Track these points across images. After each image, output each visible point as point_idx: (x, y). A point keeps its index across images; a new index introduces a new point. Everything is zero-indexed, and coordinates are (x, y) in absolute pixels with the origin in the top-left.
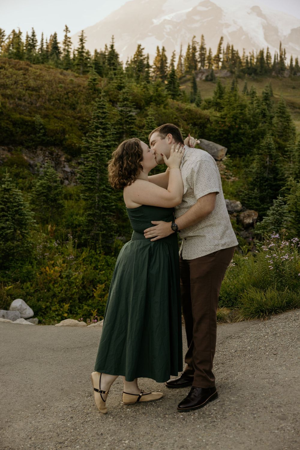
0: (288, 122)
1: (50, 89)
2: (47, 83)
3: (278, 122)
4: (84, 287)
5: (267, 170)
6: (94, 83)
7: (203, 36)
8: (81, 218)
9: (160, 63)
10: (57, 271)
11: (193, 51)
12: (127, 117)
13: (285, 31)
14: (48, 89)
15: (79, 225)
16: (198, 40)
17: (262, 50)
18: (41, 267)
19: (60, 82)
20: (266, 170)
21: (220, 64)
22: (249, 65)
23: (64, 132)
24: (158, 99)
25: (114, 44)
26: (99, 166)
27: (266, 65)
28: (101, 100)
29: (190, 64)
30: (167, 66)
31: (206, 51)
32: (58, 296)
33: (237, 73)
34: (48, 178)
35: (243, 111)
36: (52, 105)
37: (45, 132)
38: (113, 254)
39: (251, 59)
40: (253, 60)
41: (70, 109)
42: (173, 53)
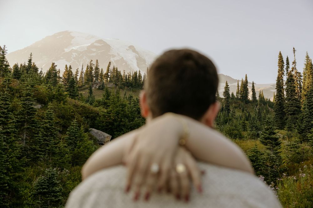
7: (97, 61)
9: (67, 76)
11: (91, 70)
12: (29, 109)
16: (94, 62)
17: (136, 72)
21: (109, 79)
22: (128, 81)
24: (59, 97)
25: (32, 58)
27: (139, 81)
28: (5, 94)
29: (88, 78)
31: (99, 70)
33: (119, 85)
35: (124, 109)
40: (130, 78)
42: (77, 70)
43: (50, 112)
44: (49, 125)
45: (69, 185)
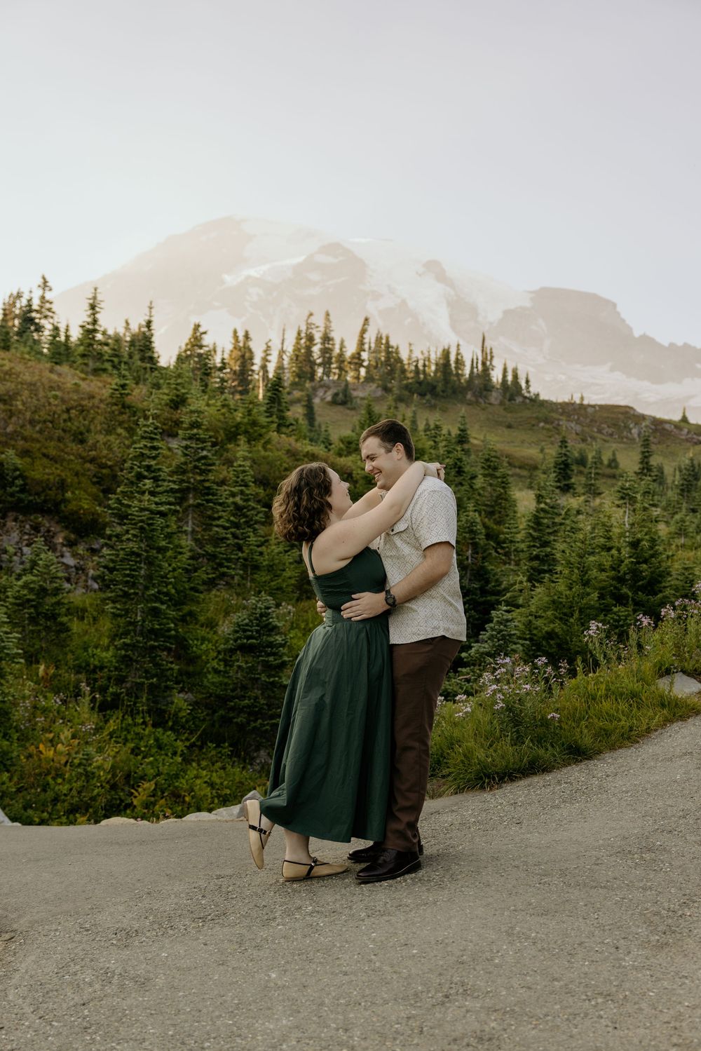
0: (504, 488)
1: (34, 400)
2: (25, 387)
3: (485, 485)
4: (114, 787)
5: (468, 574)
6: (123, 392)
7: (328, 314)
8: (104, 654)
9: (238, 363)
10: (61, 753)
11: (308, 343)
12: (199, 460)
13: (492, 314)
14: (29, 400)
15: (102, 668)
16: (319, 320)
17: (446, 348)
18: (28, 745)
19: (52, 388)
20: (466, 573)
21: (363, 371)
22: (422, 376)
23: (62, 486)
24: (251, 431)
25: (152, 319)
26: (146, 551)
27: (455, 378)
28: (149, 423)
29: (300, 368)
30: (253, 371)
31: (333, 345)
32: (64, 801)
33: (396, 391)
34: (41, 572)
36: (38, 432)
37: (25, 484)
38: (170, 724)
39: (424, 366)
40: (429, 367)
41: (74, 441)
42: (267, 344)
43: (241, 468)
44: (241, 499)
45: (295, 641)
